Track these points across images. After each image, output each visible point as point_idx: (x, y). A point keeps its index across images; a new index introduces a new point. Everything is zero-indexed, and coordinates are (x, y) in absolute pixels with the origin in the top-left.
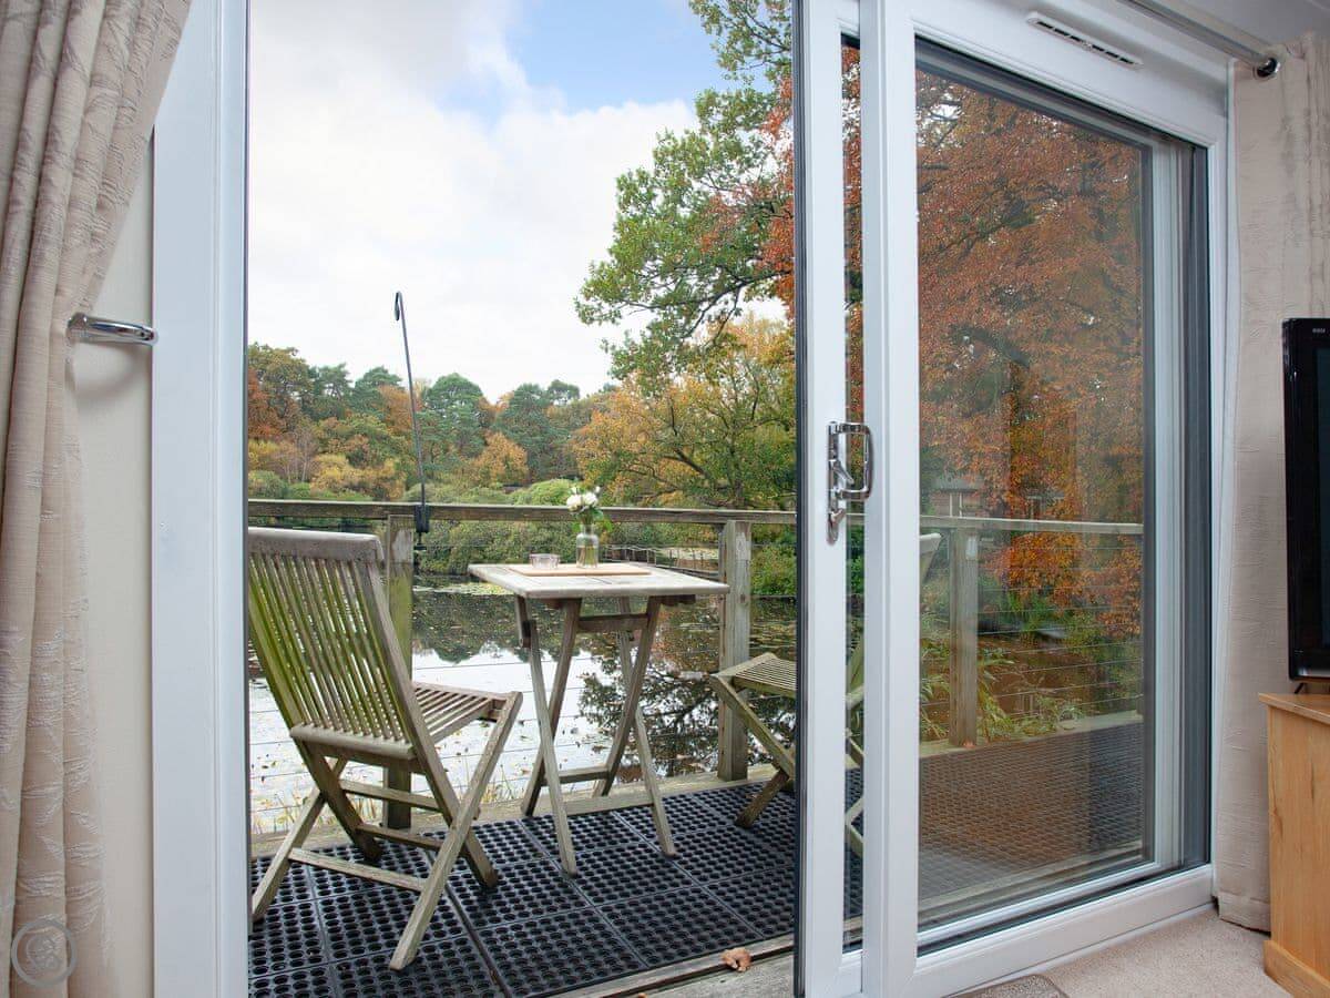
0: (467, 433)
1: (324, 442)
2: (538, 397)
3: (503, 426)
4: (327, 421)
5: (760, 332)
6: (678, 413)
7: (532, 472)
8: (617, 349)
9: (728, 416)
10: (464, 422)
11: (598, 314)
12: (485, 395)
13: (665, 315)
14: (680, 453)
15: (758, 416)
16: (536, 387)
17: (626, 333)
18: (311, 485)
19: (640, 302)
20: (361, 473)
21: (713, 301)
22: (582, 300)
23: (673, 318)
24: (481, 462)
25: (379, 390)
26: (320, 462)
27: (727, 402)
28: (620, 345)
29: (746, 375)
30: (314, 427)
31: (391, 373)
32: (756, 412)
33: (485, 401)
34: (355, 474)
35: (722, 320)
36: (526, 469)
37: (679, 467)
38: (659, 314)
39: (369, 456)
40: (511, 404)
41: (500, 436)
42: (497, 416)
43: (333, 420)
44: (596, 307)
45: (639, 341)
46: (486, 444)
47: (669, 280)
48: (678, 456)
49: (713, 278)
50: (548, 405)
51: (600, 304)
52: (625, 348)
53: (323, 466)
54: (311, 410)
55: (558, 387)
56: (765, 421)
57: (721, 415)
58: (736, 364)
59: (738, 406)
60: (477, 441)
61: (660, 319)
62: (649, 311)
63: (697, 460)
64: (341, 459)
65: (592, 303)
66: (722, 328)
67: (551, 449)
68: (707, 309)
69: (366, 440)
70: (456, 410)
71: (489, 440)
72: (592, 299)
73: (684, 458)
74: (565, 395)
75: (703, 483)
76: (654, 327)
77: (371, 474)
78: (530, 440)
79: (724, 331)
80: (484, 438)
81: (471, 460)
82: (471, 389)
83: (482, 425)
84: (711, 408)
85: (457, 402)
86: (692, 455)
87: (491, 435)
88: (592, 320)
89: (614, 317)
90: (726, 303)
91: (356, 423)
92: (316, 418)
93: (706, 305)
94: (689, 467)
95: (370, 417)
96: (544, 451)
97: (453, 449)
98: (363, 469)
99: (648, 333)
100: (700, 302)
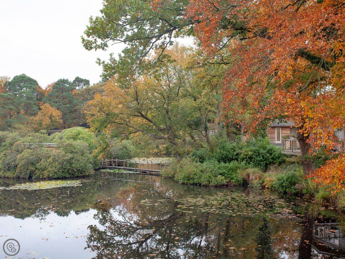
0: (30, 104)
2: (68, 86)
3: (49, 100)
5: (182, 53)
6: (139, 94)
7: (64, 122)
8: (106, 63)
9: (165, 95)
10: (28, 98)
11: (94, 45)
12: (39, 85)
13: (132, 45)
14: (140, 113)
15: (180, 94)
16: (67, 80)
17: (111, 55)
19: (118, 39)
21: (158, 37)
22: (86, 37)
23: (136, 46)
24: (37, 118)
27: (165, 87)
28: (107, 61)
29: (175, 74)
32: (179, 91)
33: (40, 87)
35: (162, 47)
36: (61, 121)
37: (140, 120)
38: (129, 44)
40: (53, 89)
41: (47, 105)
42: (46, 95)
44: (94, 41)
45: (117, 59)
46: (40, 109)
47: (134, 27)
48: (139, 115)
49: (158, 26)
50: (73, 89)
51: (95, 40)
52: (110, 63)
55: (78, 80)
56: (184, 96)
57: (161, 94)
58: (169, 68)
59: (170, 90)
60: (35, 108)
61: (129, 47)
62: (123, 43)
63: (149, 116)
65: (91, 39)
66: (163, 51)
67: (75, 111)
68: (155, 42)
70: (23, 92)
71: (41, 107)
72: (91, 37)
73: (142, 116)
74: (82, 84)
75: (152, 128)
76: (126, 51)
78: (64, 106)
79: (164, 53)
80: (39, 106)
81: (32, 117)
82: (32, 82)
83: (38, 100)
84: (156, 91)
85: (25, 89)
86: (146, 114)
87: (43, 104)
88: (91, 48)
89: (104, 46)
90: (165, 38)
93: (154, 40)
94: (145, 120)
96: (71, 112)
97: (22, 112)
99: (123, 55)
100: (151, 38)
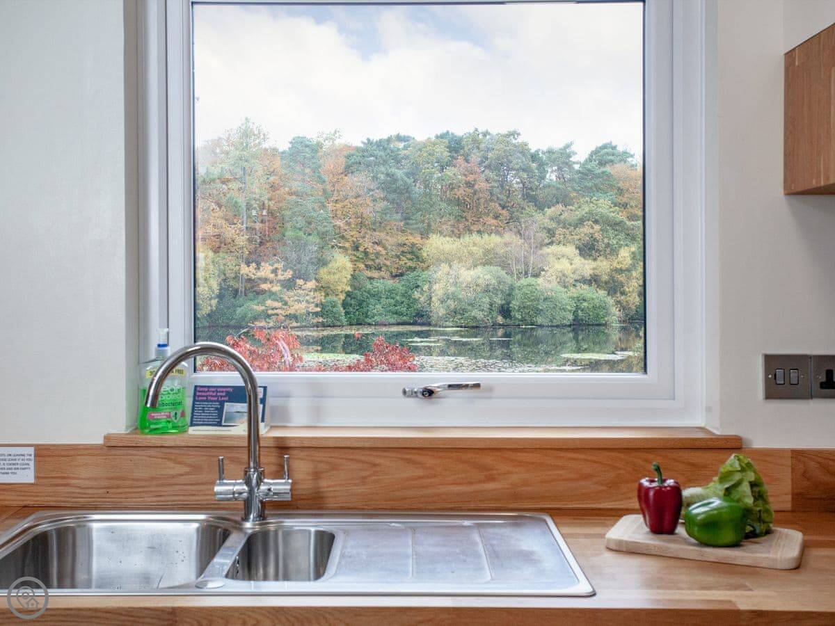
1: (551, 233)
4: (553, 209)
18: (540, 280)
20: (594, 264)
25: (608, 169)
26: (548, 254)
30: (538, 217)
31: (620, 149)
34: (587, 267)
39: (601, 246)
43: (560, 207)
53: (551, 259)
54: (535, 198)
64: (570, 250)
69: (597, 227)
77: (603, 266)
91: (586, 209)
92: (540, 206)
95: (602, 201)
98: (595, 260)
